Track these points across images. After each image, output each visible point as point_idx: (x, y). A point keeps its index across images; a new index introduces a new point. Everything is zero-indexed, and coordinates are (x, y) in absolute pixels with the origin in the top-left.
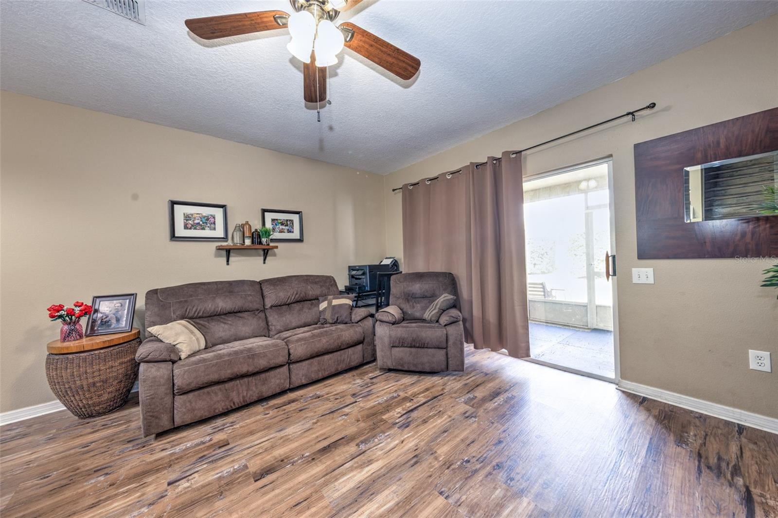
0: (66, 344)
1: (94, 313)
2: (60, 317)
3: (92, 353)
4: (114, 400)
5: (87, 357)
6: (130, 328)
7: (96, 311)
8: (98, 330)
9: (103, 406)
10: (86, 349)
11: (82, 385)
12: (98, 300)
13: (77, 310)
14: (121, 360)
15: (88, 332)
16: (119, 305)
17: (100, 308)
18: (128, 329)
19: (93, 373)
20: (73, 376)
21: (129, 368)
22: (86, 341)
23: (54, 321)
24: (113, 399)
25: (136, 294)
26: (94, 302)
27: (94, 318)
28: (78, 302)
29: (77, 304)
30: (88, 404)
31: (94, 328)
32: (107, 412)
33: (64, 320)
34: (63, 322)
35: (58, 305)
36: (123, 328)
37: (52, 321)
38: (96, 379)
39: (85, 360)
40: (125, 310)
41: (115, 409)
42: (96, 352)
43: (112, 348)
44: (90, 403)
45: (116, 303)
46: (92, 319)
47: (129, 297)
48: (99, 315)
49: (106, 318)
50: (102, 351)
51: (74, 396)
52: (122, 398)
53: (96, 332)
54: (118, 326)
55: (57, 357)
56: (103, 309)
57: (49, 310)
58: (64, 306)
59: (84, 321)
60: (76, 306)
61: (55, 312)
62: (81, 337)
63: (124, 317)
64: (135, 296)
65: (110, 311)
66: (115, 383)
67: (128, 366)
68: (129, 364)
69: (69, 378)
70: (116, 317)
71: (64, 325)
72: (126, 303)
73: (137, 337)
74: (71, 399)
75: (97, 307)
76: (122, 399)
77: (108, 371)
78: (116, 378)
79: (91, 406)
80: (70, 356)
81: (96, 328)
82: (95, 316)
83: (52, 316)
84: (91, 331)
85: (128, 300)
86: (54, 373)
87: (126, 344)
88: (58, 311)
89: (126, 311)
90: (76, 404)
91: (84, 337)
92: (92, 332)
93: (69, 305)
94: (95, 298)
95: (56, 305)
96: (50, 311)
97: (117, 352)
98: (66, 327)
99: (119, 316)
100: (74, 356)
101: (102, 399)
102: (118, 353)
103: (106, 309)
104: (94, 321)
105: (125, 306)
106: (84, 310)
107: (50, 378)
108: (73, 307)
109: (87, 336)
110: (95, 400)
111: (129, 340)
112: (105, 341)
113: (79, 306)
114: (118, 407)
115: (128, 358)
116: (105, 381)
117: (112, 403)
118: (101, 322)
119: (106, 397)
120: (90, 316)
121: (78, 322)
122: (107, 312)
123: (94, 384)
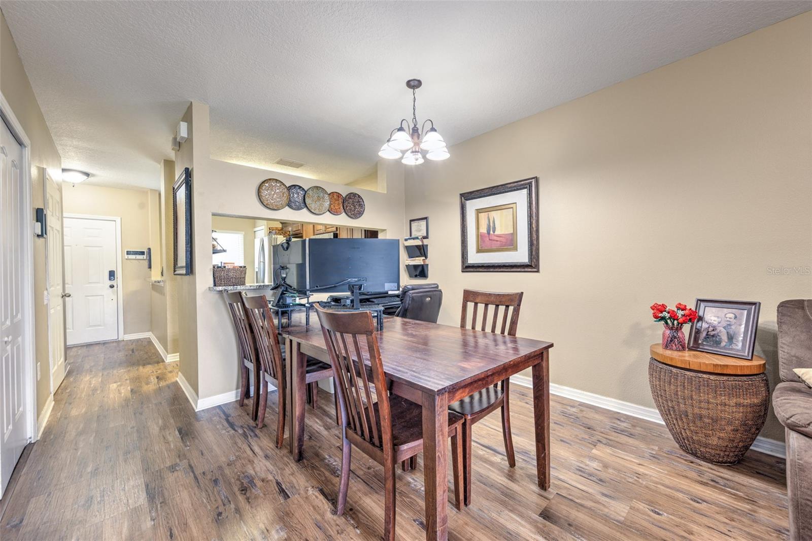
0: (668, 353)
1: (698, 321)
2: (663, 318)
3: (700, 375)
4: (725, 451)
5: (694, 378)
6: (750, 354)
7: (701, 319)
8: (703, 345)
9: (710, 450)
10: (692, 367)
11: (687, 412)
12: (702, 305)
13: (680, 313)
14: (739, 400)
15: (691, 345)
16: (732, 316)
17: (705, 316)
18: (746, 354)
19: (700, 402)
20: (677, 395)
21: (750, 416)
22: (690, 356)
23: (657, 322)
24: (724, 449)
25: (760, 303)
26: (697, 306)
27: (698, 327)
28: (680, 304)
29: (679, 306)
30: (692, 438)
31: (698, 341)
32: (715, 462)
33: (667, 323)
34: (665, 325)
35: (661, 304)
36: (738, 350)
37: (655, 321)
38: (704, 412)
39: (690, 380)
40: (740, 325)
41: (725, 463)
42: (704, 376)
43: (725, 378)
44: (694, 438)
45: (728, 314)
46: (696, 329)
47: (748, 307)
48: (705, 325)
49: (713, 330)
50: (712, 377)
51: (676, 419)
52: (736, 453)
53: (701, 347)
54: (730, 347)
55: (661, 366)
56: (709, 318)
57: (652, 308)
58: (666, 307)
59: (686, 328)
60: (678, 308)
61: (659, 311)
62: (684, 348)
63: (740, 335)
64: (758, 305)
65: (719, 323)
66: (729, 428)
67: (747, 412)
68: (749, 410)
69: (673, 395)
70: (727, 333)
71: (666, 328)
72: (742, 314)
73: (762, 372)
74: (673, 421)
75: (701, 314)
76: (736, 455)
77: (719, 407)
78: (730, 423)
79: (696, 442)
80: (674, 370)
81: (700, 342)
82: (699, 324)
83: (656, 317)
84: (694, 343)
85: (746, 312)
86: (658, 383)
87: (745, 378)
88: (662, 312)
89: (743, 326)
90: (679, 431)
91: (687, 349)
92: (695, 346)
93: (672, 307)
94: (699, 301)
95: (659, 304)
96: (653, 310)
97: (732, 385)
98: (668, 332)
99: (731, 332)
100: (678, 371)
101: (710, 442)
102: (734, 387)
103: (713, 318)
104: (698, 332)
105: (741, 320)
106: (689, 315)
107: (653, 387)
108: (675, 309)
109: (690, 349)
110: (700, 437)
111: (750, 373)
112: (717, 365)
113: (682, 310)
114: (730, 462)
115: (749, 401)
116: (715, 420)
117: (722, 454)
118: (707, 335)
119: (714, 441)
120: (693, 324)
121: (681, 328)
122: (715, 322)
123: (701, 417)
